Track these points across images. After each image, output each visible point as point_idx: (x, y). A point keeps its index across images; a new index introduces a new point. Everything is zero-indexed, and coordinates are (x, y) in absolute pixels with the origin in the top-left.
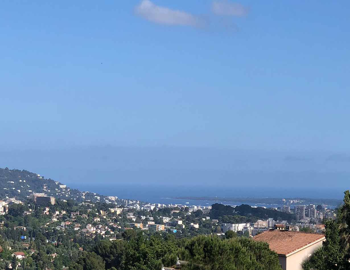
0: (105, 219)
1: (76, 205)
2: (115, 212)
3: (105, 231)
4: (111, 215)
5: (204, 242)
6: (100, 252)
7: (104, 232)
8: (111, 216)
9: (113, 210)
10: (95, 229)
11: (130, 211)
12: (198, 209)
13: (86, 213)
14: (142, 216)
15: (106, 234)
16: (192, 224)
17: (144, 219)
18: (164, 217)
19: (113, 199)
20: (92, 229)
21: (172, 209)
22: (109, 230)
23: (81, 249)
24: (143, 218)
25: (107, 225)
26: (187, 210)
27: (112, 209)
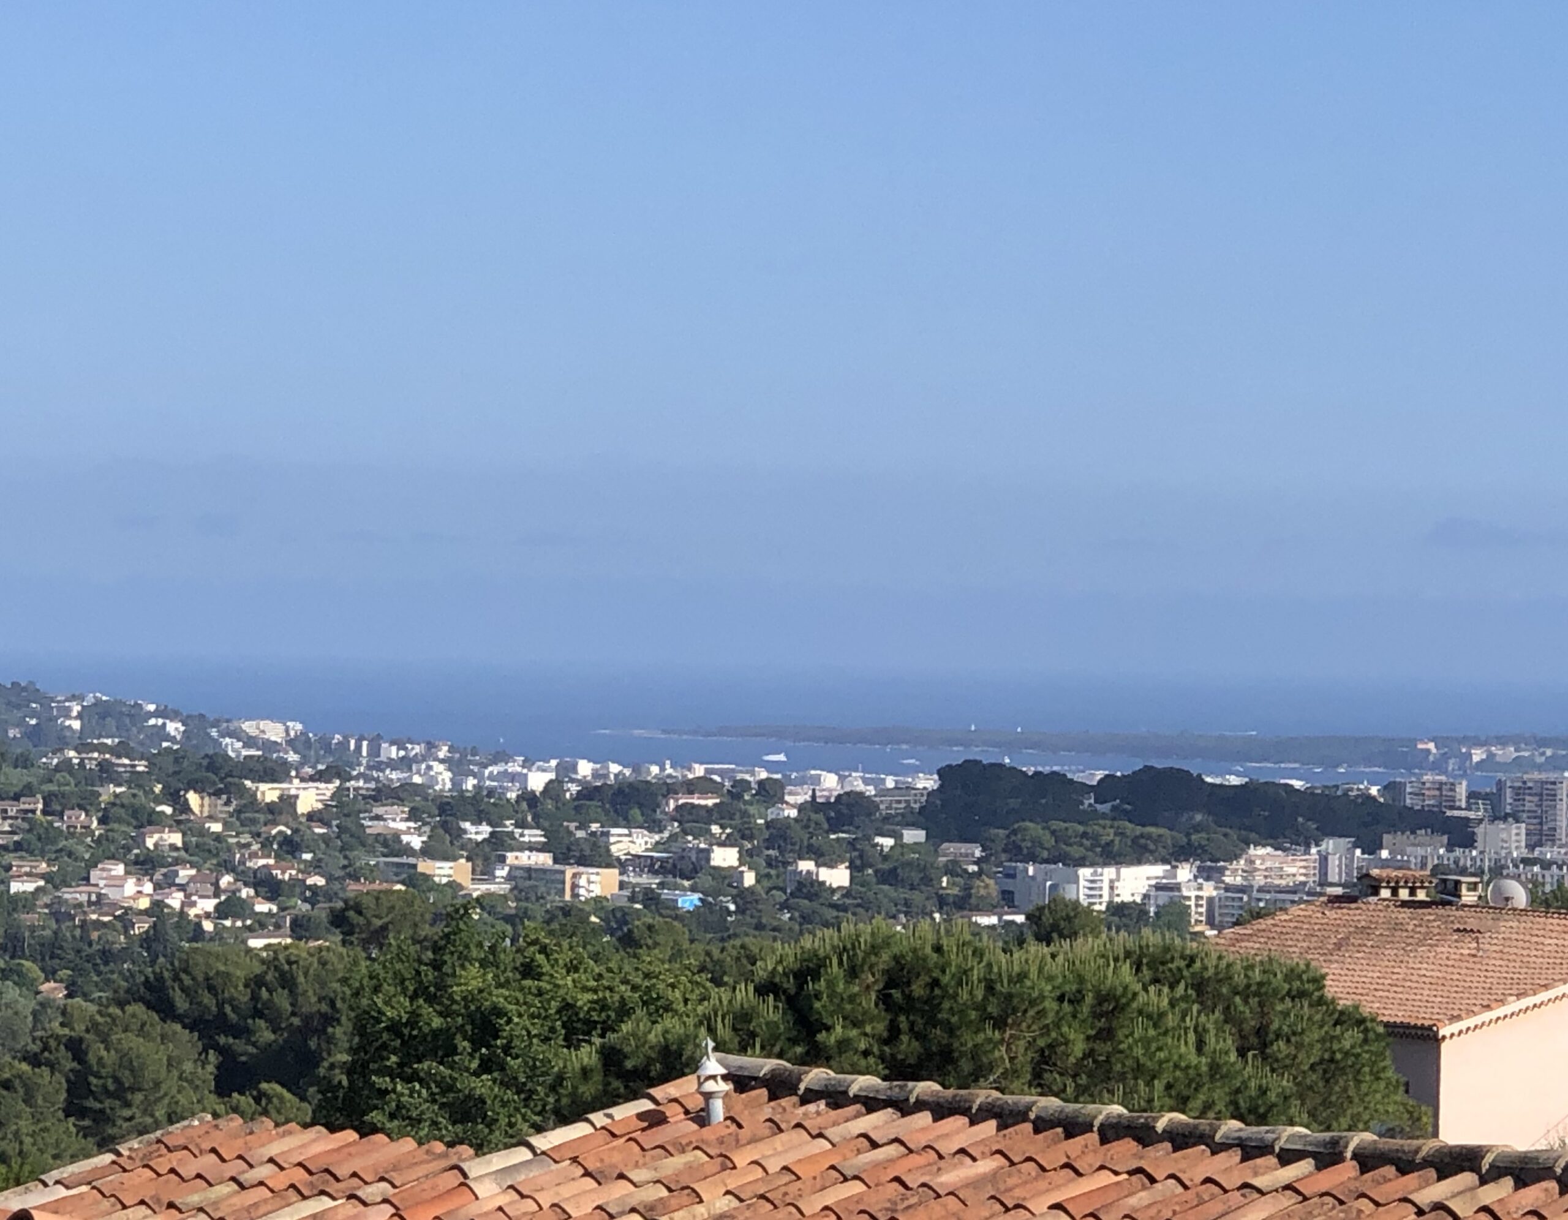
0: (218, 837)
1: (24, 762)
2: (288, 802)
3: (216, 895)
4: (261, 817)
5: (885, 958)
6: (181, 1004)
7: (208, 905)
8: (254, 821)
9: (269, 793)
10: (148, 888)
11: (383, 794)
12: (848, 789)
13: (87, 803)
14: (467, 825)
15: (221, 912)
16: (806, 866)
17: (480, 838)
18: (614, 831)
19: (274, 732)
20: (130, 887)
21: (669, 789)
22: (246, 892)
23: (54, 990)
24: (478, 832)
25: (227, 866)
26: (770, 793)
27: (263, 787)
